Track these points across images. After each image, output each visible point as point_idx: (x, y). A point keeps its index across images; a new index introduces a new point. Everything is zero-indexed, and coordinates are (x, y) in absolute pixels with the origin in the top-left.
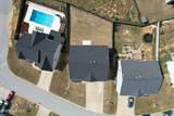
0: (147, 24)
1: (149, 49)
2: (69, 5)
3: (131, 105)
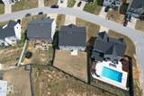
1: (30, 48)
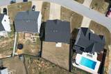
0: (20, 56)
2: (70, 71)
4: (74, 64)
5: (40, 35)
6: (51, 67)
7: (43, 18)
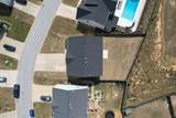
0: (124, 114)
3: (43, 98)
4: (134, 30)
5: (90, 85)
6: (140, 65)
7: (61, 82)
